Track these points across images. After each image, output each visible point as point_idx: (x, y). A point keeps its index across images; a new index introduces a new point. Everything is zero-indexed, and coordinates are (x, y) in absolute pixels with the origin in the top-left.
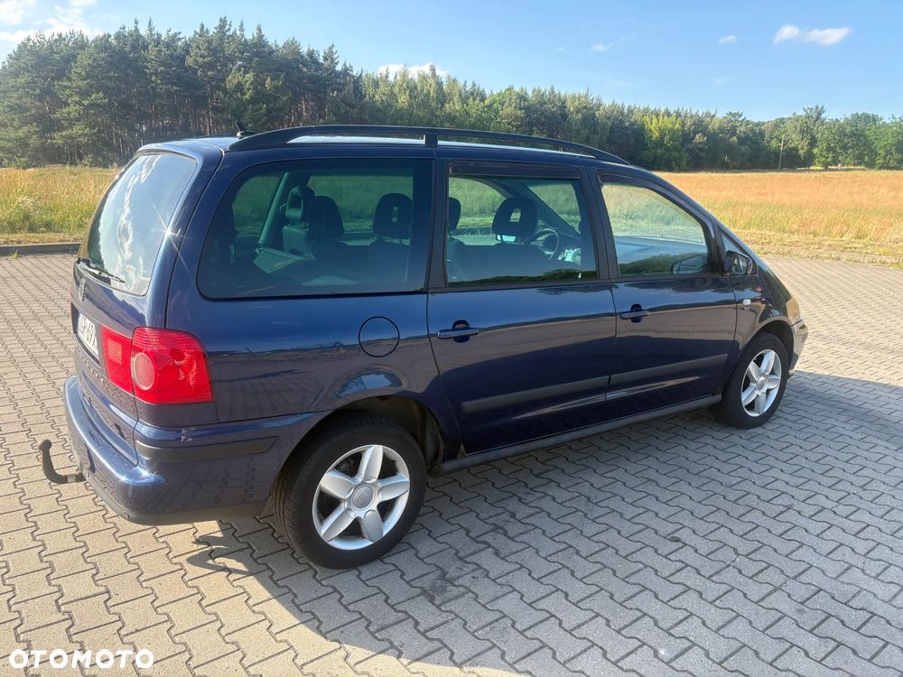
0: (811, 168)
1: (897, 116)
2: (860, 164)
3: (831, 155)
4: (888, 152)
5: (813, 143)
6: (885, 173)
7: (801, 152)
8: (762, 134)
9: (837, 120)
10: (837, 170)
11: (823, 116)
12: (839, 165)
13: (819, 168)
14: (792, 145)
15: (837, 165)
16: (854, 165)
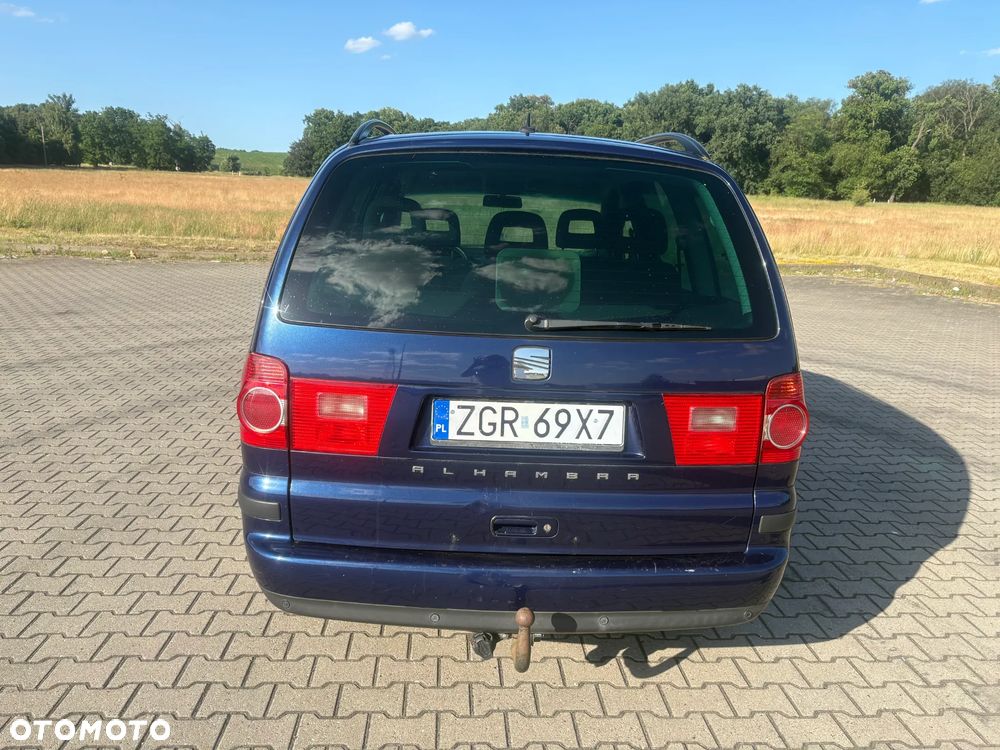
0: (82, 165)
1: (154, 115)
2: (129, 163)
3: (98, 151)
4: (157, 152)
5: (77, 137)
6: (157, 173)
7: (67, 147)
8: (13, 121)
9: (95, 112)
10: (108, 169)
11: (74, 106)
12: (110, 164)
13: (87, 165)
14: (54, 138)
15: (107, 163)
16: (122, 163)
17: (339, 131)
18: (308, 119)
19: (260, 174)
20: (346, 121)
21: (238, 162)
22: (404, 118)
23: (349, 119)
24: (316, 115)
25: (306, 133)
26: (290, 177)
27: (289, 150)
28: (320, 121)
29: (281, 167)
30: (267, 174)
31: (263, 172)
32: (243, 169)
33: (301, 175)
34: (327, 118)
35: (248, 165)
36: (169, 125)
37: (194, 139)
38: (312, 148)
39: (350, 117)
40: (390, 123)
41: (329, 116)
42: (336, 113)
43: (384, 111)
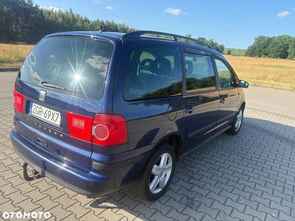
17: (266, 42)
18: (256, 39)
19: (237, 56)
20: (269, 39)
21: (231, 52)
22: (291, 38)
23: (270, 38)
24: (259, 37)
25: (254, 43)
26: (246, 57)
27: (247, 48)
28: (260, 39)
29: (244, 54)
30: (239, 56)
31: (238, 55)
32: (232, 54)
33: (249, 56)
34: (262, 38)
35: (234, 53)
36: (214, 42)
37: (219, 45)
38: (255, 48)
39: (271, 38)
40: (285, 39)
41: (263, 38)
42: (266, 37)
43: (283, 36)
